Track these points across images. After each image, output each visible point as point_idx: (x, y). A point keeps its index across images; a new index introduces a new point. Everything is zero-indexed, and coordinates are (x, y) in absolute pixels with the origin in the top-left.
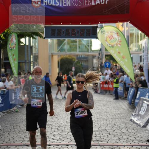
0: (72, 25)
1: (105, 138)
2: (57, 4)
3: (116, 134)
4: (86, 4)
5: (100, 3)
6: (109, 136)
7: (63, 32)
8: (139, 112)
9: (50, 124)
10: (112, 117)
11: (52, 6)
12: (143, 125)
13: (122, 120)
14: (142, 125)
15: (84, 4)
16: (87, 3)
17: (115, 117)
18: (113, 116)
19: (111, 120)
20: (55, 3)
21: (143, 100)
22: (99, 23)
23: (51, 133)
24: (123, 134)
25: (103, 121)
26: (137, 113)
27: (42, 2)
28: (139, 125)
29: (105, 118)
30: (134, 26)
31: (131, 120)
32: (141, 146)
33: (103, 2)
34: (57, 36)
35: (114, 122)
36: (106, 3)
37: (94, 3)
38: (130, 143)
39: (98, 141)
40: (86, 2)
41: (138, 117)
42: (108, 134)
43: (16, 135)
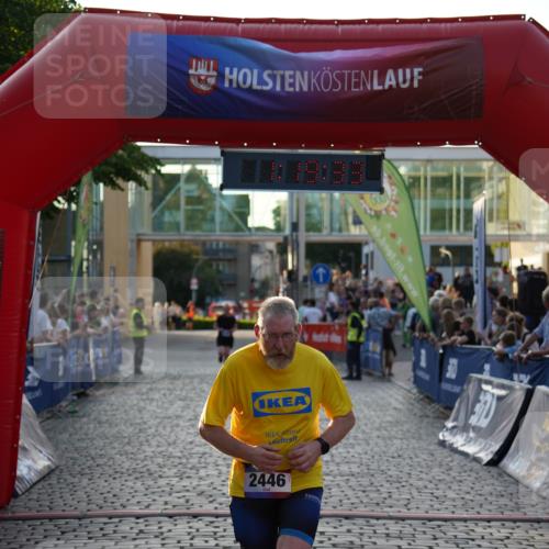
0: (306, 148)
1: (394, 496)
2: (267, 84)
3: (420, 483)
4: (355, 87)
5: (398, 84)
6: (402, 489)
7: (280, 169)
8: (467, 418)
9: (205, 453)
10: (377, 433)
11: (250, 90)
12: (490, 457)
13: (414, 441)
14: (486, 456)
15: (349, 87)
16: (357, 85)
17: (384, 432)
18: (378, 429)
19: (380, 442)
20: (261, 81)
21: (480, 381)
22: (387, 146)
23: (223, 478)
24: (441, 486)
25: (359, 444)
26: (461, 423)
27: (221, 76)
28: (476, 460)
29: (360, 436)
30: (491, 157)
31: (442, 443)
32: (515, 521)
33: (404, 82)
34: (261, 181)
35: (393, 449)
36: (416, 84)
37: (379, 84)
38: (479, 513)
39: (378, 504)
40: (355, 83)
41: (465, 434)
42: (398, 485)
43: (117, 484)
